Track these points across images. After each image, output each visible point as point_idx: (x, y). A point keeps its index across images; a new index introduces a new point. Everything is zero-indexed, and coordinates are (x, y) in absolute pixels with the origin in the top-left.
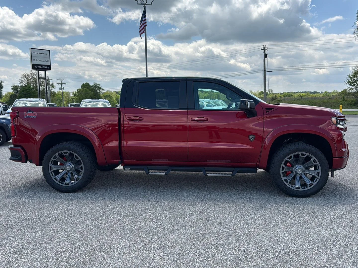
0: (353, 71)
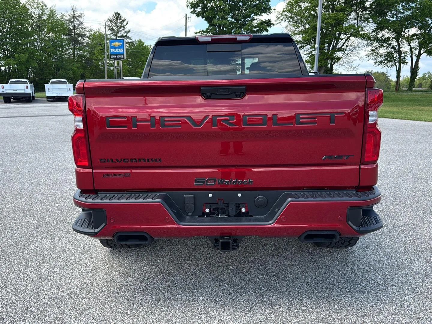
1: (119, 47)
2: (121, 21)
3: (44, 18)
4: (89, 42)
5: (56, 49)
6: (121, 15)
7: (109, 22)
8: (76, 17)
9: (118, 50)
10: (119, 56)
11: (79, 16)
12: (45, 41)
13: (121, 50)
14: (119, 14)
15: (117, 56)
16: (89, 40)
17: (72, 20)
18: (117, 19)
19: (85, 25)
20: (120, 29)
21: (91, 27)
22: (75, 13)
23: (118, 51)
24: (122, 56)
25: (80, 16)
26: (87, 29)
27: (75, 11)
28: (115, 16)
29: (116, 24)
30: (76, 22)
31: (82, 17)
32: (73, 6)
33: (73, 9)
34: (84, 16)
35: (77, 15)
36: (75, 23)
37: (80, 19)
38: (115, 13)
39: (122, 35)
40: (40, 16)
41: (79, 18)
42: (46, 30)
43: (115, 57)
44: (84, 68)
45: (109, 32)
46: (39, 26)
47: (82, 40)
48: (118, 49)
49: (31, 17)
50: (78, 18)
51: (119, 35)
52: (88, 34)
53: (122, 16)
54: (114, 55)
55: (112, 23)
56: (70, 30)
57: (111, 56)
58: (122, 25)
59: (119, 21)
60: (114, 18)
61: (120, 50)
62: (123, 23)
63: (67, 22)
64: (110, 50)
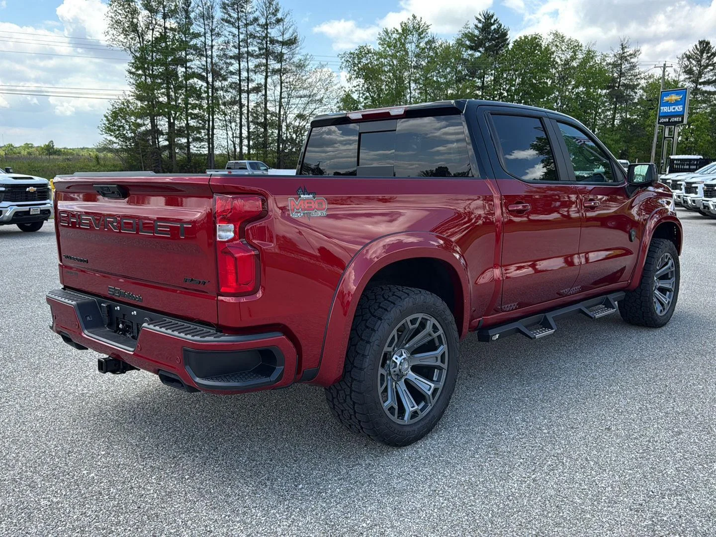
0: (111, 107)
1: (677, 103)
2: (709, 55)
3: (575, 64)
4: (644, 97)
5: (585, 112)
6: (712, 44)
7: (686, 59)
8: (626, 57)
9: (674, 109)
10: (673, 120)
11: (631, 55)
12: (570, 99)
13: (679, 108)
14: (708, 43)
15: (669, 119)
16: (645, 94)
17: (619, 62)
18: (702, 52)
19: (640, 69)
20: (705, 70)
21: (649, 72)
22: (625, 51)
23: (673, 111)
24: (680, 119)
25: (633, 55)
26: (642, 76)
27: (626, 47)
28: (698, 47)
29: (699, 61)
30: (625, 66)
31: (635, 56)
32: (623, 40)
33: (622, 45)
34: (639, 54)
35: (628, 54)
36: (623, 67)
37: (632, 60)
38: (700, 43)
39: (709, 79)
40: (567, 63)
41: (631, 58)
42: (573, 83)
43: (667, 120)
44: (628, 141)
45: (683, 77)
46: (563, 77)
47: (632, 93)
48: (674, 107)
49: (554, 64)
50: (628, 58)
51: (701, 80)
52: (643, 83)
53: (712, 46)
54: (665, 117)
55: (691, 60)
56: (614, 80)
57: (659, 120)
58: (711, 62)
59: (705, 56)
60: (696, 51)
61: (676, 108)
62: (713, 58)
63: (611, 66)
64: (660, 109)
